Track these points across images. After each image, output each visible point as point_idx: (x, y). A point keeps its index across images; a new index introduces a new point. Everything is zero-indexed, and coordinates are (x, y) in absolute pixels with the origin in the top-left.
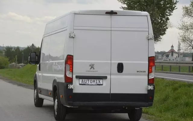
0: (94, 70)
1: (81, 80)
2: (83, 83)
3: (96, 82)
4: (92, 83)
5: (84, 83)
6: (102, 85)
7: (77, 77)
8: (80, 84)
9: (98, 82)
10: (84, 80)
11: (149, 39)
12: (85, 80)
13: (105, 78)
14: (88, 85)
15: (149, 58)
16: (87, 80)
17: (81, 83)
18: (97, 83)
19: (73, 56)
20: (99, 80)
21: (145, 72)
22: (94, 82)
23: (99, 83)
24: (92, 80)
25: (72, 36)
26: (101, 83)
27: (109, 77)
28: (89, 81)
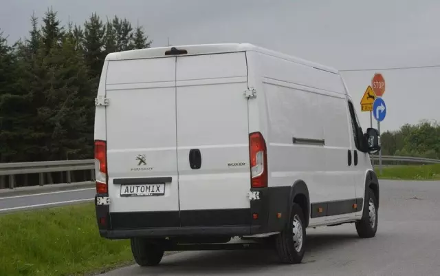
0: (145, 167)
1: (124, 188)
2: (127, 193)
3: (151, 190)
4: (145, 193)
5: (129, 193)
6: (163, 194)
7: (116, 182)
8: (122, 196)
9: (155, 188)
10: (129, 187)
11: (248, 98)
12: (132, 186)
13: (169, 180)
14: (136, 196)
15: (250, 135)
16: (135, 186)
17: (123, 193)
18: (153, 191)
19: (105, 142)
20: (158, 185)
21: (244, 164)
22: (148, 191)
23: (158, 192)
24: (145, 186)
25: (101, 104)
26: (162, 192)
27: (174, 178)
28: (139, 189)
